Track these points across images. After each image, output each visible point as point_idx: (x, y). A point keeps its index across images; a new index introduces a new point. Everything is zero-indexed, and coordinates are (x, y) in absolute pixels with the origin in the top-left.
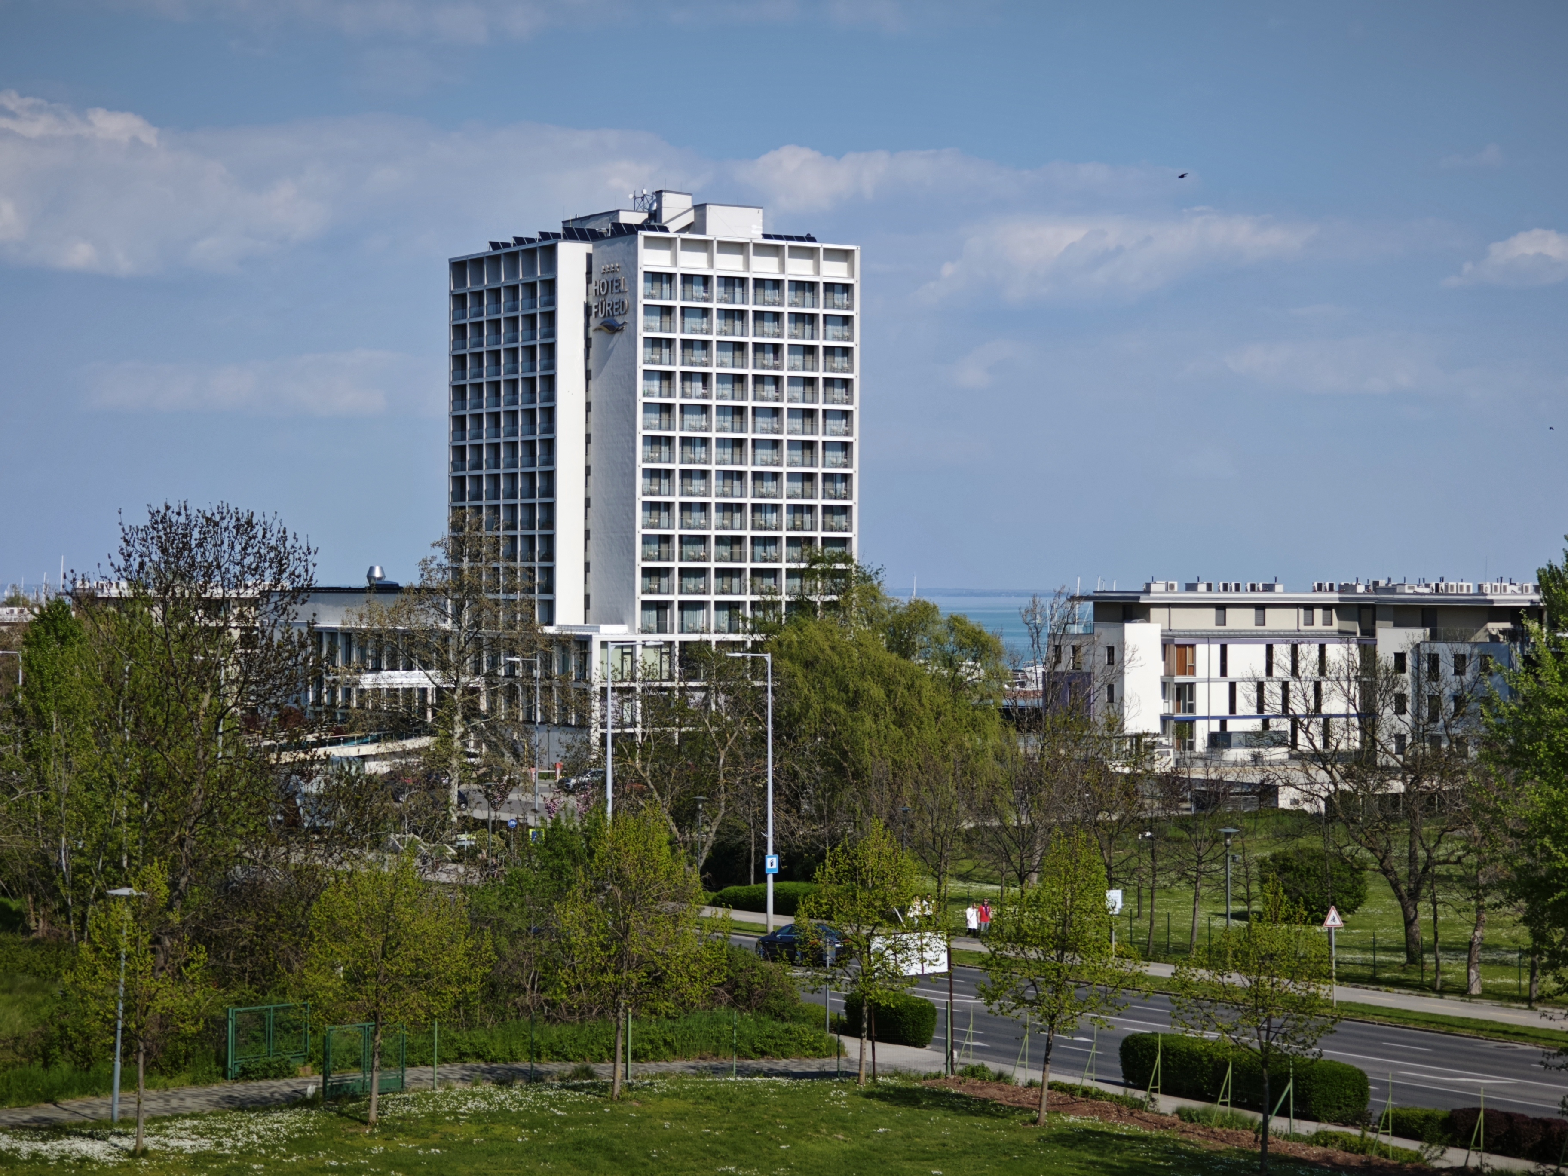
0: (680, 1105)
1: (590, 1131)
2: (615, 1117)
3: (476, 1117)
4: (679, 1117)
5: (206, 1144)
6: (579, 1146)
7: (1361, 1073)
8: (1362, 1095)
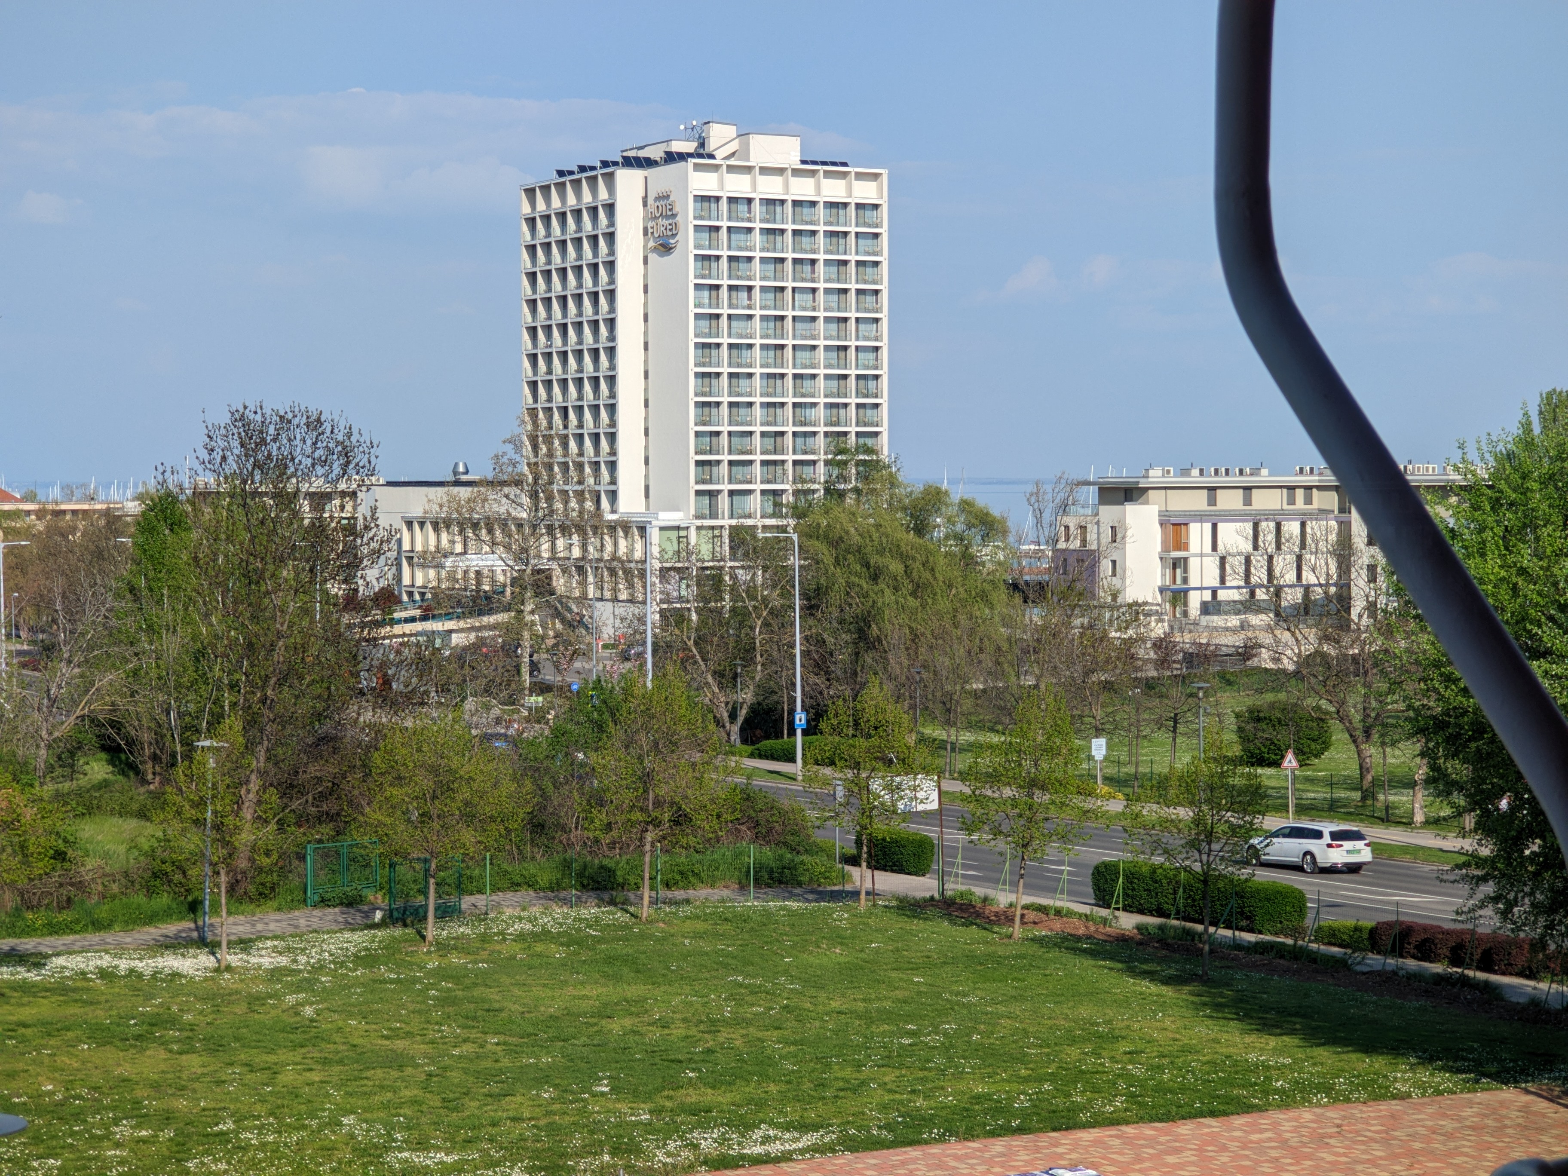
0: (700, 926)
1: (620, 948)
2: (643, 936)
3: (521, 937)
4: (698, 936)
5: (284, 961)
6: (609, 960)
7: (1300, 892)
8: (1301, 910)
